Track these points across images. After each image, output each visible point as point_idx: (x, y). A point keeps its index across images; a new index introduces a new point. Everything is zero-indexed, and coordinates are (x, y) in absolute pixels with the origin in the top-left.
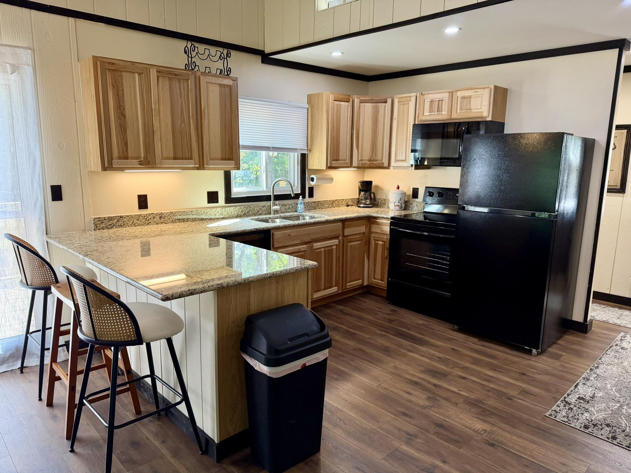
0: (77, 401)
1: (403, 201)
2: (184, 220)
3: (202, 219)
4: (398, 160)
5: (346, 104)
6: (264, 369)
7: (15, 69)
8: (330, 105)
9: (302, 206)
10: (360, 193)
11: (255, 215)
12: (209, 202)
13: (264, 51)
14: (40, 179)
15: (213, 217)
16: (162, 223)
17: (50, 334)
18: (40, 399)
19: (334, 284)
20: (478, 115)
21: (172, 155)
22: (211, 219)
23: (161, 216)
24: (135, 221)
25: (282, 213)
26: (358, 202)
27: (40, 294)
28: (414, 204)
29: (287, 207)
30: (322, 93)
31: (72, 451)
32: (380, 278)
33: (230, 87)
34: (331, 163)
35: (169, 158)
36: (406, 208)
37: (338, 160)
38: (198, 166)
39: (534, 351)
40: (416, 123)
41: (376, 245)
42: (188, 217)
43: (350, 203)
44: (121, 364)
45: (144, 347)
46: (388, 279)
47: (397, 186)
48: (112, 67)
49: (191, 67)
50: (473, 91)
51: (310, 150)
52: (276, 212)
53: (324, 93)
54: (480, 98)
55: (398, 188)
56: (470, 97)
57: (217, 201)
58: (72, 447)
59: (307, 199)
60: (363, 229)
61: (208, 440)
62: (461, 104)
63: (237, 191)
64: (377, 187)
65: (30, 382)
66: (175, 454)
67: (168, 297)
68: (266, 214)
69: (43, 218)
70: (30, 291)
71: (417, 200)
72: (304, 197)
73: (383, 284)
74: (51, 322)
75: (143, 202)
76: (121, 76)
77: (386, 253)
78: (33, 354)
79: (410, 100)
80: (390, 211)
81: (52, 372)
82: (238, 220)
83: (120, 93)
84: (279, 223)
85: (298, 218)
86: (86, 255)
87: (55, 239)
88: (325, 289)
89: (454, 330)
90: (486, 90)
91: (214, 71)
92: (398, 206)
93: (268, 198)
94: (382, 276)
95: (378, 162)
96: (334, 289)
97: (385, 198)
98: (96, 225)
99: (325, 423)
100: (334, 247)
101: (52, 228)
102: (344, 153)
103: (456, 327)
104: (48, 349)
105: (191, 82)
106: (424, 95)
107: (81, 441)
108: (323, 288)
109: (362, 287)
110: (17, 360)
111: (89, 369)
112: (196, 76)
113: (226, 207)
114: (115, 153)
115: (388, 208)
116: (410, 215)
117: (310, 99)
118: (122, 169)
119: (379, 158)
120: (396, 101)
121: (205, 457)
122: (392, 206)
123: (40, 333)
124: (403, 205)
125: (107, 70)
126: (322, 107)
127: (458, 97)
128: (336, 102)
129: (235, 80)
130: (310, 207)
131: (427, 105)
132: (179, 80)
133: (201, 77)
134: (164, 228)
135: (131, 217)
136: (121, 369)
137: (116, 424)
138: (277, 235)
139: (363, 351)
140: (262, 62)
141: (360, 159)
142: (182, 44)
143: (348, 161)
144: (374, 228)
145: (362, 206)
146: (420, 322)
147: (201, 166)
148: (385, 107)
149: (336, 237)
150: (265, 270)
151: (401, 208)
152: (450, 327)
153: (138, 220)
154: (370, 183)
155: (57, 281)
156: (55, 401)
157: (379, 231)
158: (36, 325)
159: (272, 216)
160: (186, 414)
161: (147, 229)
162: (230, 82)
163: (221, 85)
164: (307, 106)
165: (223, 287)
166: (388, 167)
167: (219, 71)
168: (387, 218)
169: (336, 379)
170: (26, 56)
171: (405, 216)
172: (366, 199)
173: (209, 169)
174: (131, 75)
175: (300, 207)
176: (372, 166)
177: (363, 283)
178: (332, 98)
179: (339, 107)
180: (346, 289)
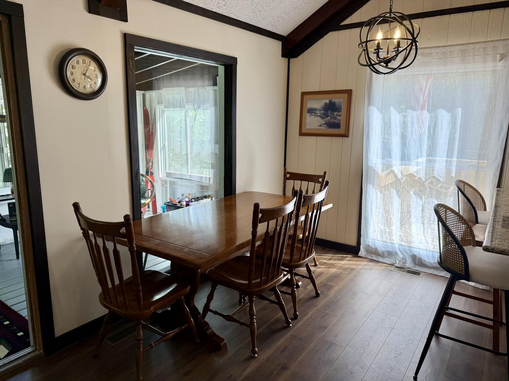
7: (504, 57)
14: (503, 143)
67: (488, 248)
155: (477, 222)
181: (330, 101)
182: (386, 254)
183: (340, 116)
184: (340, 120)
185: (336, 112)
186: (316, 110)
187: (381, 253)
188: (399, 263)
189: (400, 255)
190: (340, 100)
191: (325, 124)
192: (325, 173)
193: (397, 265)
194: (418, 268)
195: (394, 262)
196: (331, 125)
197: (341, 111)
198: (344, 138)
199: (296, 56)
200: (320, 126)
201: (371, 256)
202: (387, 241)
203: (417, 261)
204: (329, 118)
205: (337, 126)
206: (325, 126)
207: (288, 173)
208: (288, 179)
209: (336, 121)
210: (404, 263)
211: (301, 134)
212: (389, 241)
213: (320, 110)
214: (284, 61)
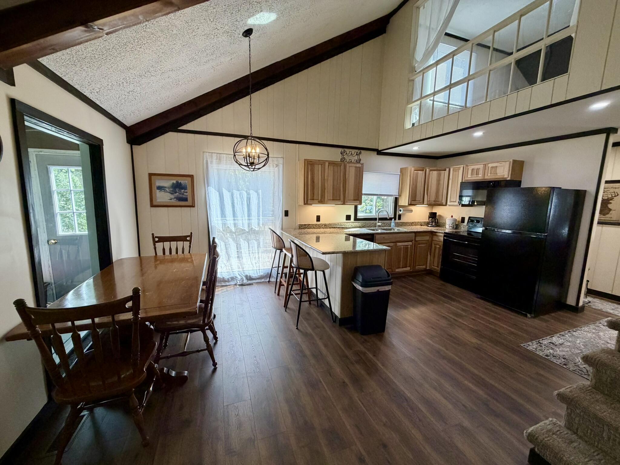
0: (289, 293)
1: (454, 224)
2: (334, 228)
3: (343, 228)
4: (451, 201)
5: (422, 172)
6: (360, 288)
7: (277, 166)
8: (412, 173)
9: (394, 224)
10: (429, 219)
11: (368, 227)
12: (346, 220)
13: (378, 149)
14: (281, 208)
15: (348, 227)
16: (325, 228)
17: (281, 269)
18: (275, 293)
19: (408, 266)
20: (501, 177)
21: (332, 199)
22: (346, 228)
23: (325, 225)
24: (315, 227)
25: (382, 227)
26: (427, 224)
27: (278, 251)
28: (462, 227)
29: (385, 224)
30: (408, 167)
31: (286, 311)
32: (436, 266)
33: (359, 167)
34: (411, 202)
35: (331, 200)
36: (456, 228)
37: (415, 201)
38: (342, 203)
39: (529, 315)
40: (463, 181)
41: (435, 247)
42: (336, 226)
43: (422, 224)
44: (305, 283)
45: (314, 272)
46: (441, 266)
47: (451, 216)
48: (311, 163)
49: (343, 160)
50: (498, 163)
51: (400, 196)
52: (379, 226)
53: (409, 167)
54: (503, 167)
55: (452, 217)
56: (497, 167)
57: (350, 220)
58: (286, 309)
59: (397, 221)
60: (427, 238)
61: (336, 316)
62: (490, 171)
63: (360, 215)
64: (440, 216)
65: (272, 286)
66: (323, 320)
67: (324, 253)
68: (374, 227)
69: (281, 223)
70: (275, 250)
71: (464, 224)
72: (395, 219)
73: (438, 269)
74: (281, 265)
75: (318, 218)
76: (314, 166)
77: (441, 252)
78: (273, 277)
79: (460, 169)
80: (446, 230)
81: (281, 282)
82: (359, 229)
83: (313, 174)
84: (379, 231)
85: (391, 230)
86: (296, 238)
87: (284, 231)
88: (402, 268)
89: (478, 298)
90: (507, 162)
91: (353, 161)
92: (451, 227)
93: (375, 219)
94: (438, 264)
95: (439, 202)
96: (408, 269)
97: (444, 222)
98: (299, 227)
99: (387, 321)
100: (410, 246)
101: (284, 228)
102: (419, 197)
103: (479, 296)
104: (280, 274)
105: (342, 167)
106: (468, 166)
107: (289, 308)
108: (401, 267)
109: (425, 270)
110: (267, 278)
111: (293, 284)
112: (344, 164)
113: (354, 222)
114: (309, 198)
115: (446, 228)
116: (459, 232)
117: (402, 170)
118: (311, 204)
119: (440, 200)
120: (452, 170)
121: (334, 324)
122: (447, 226)
123: (277, 268)
124: (455, 227)
125: (309, 165)
126: (408, 174)
127: (489, 167)
128: (415, 171)
129: (362, 164)
130: (397, 225)
131: (470, 172)
132: (337, 166)
133: (347, 164)
134: (326, 230)
135: (313, 224)
136: (305, 285)
137: (302, 300)
138: (377, 236)
139: (418, 299)
140: (377, 154)
141: (428, 200)
142: (340, 150)
143: (421, 201)
144: (435, 238)
145: (429, 226)
146: (457, 291)
147: (344, 204)
148: (445, 173)
149: (411, 241)
150: (366, 248)
151: (453, 228)
152: (476, 296)
153: (316, 226)
154: (436, 213)
155: (285, 247)
156: (280, 294)
157: (437, 240)
158: (276, 264)
159: (377, 228)
160: (328, 305)
161: (318, 230)
162: (360, 165)
163: (356, 167)
164: (400, 174)
165: (346, 253)
166: (446, 205)
167: (355, 161)
168: (442, 233)
169: (400, 308)
170: (281, 161)
171: (456, 232)
172: (432, 222)
173: (347, 204)
174: (318, 165)
175: (393, 224)
176: (436, 204)
177: (426, 268)
178: (413, 169)
179: (417, 174)
180: (415, 269)
181: (177, 182)
182: (230, 279)
183: (187, 192)
184: (187, 195)
185: (183, 189)
186: (165, 187)
187: (226, 280)
188: (239, 282)
189: (239, 277)
190: (184, 181)
191: (175, 198)
192: (191, 233)
193: (239, 283)
194: (250, 282)
195: (236, 282)
196: (180, 199)
197: (187, 189)
198: (192, 208)
199: (140, 144)
200: (171, 199)
201: (221, 284)
202: (229, 271)
203: (248, 278)
204: (177, 194)
205: (186, 200)
206: (175, 199)
207: (156, 237)
208: (157, 242)
209: (184, 196)
210: (243, 281)
211: (152, 206)
212: (231, 271)
213: (169, 188)
214: (128, 146)
